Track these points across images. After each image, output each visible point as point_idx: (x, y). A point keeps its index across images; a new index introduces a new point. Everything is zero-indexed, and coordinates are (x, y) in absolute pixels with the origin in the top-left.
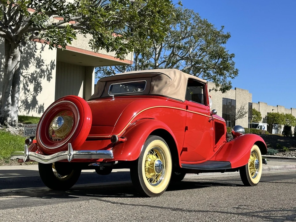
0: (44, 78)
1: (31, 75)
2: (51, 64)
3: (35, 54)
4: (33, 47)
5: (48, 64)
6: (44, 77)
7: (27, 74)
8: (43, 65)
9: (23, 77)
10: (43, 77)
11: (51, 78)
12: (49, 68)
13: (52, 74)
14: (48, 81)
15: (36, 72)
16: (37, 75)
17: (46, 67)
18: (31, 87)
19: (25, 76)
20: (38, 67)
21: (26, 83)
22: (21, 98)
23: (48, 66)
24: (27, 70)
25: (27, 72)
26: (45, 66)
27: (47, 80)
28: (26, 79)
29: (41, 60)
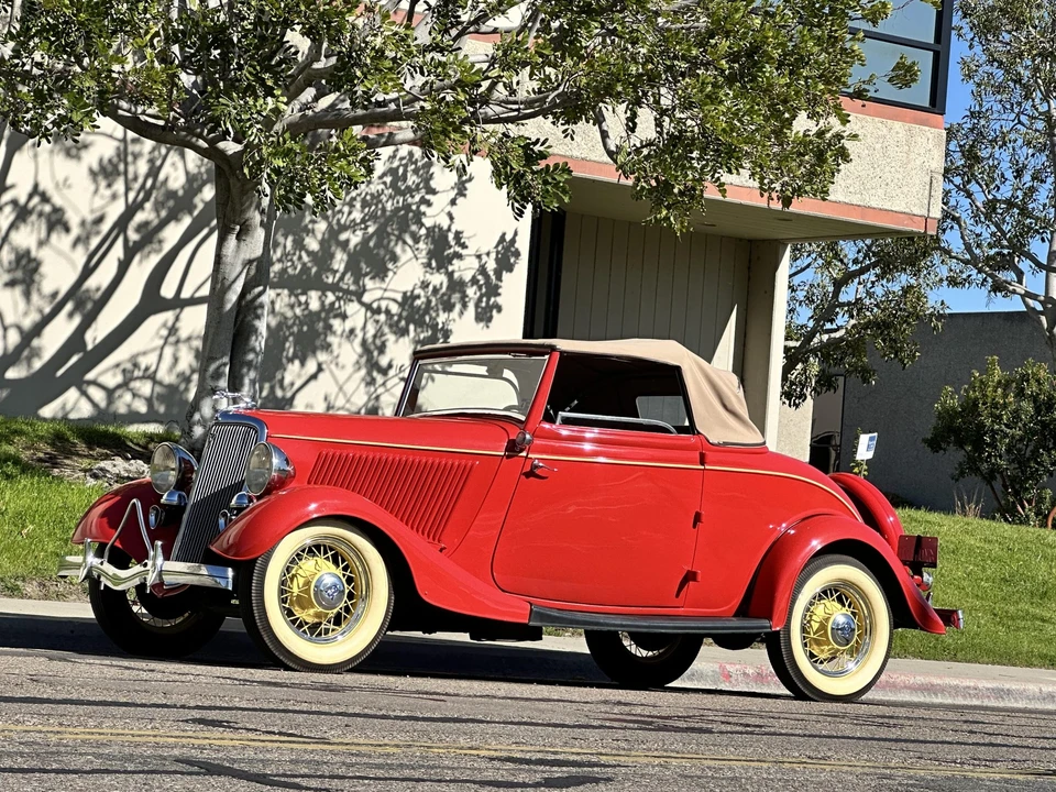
0: (461, 313)
1: (399, 297)
2: (500, 248)
3: (424, 214)
4: (418, 185)
5: (484, 250)
6: (465, 306)
7: (382, 298)
8: (459, 256)
9: (363, 310)
10: (458, 307)
11: (494, 312)
12: (491, 265)
13: (500, 291)
14: (482, 324)
15: (425, 285)
16: (429, 302)
17: (477, 261)
18: (399, 352)
19: (375, 305)
20: (434, 264)
21: (379, 334)
22: (348, 401)
23: (484, 258)
24: (387, 280)
25: (384, 286)
26: (474, 258)
27: (479, 318)
28: (376, 317)
29: (451, 236)
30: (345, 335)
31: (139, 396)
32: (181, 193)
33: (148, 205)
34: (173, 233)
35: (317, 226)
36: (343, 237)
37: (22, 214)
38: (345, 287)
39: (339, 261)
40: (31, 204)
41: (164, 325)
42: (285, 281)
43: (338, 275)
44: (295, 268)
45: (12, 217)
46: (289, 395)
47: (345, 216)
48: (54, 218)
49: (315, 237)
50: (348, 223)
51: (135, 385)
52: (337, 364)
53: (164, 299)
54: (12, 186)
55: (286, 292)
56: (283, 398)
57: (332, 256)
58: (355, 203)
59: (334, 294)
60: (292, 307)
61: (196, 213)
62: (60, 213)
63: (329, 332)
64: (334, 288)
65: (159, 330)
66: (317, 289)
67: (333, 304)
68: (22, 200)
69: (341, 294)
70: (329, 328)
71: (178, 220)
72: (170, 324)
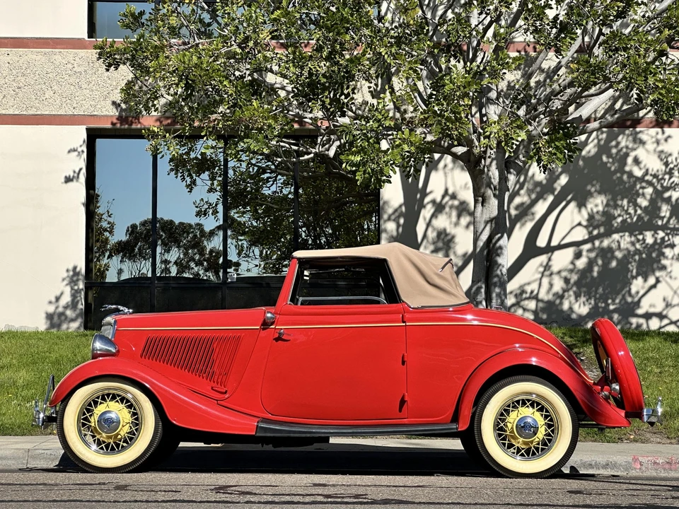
30: (675, 257)
31: (528, 310)
32: (544, 182)
33: (522, 192)
34: (541, 208)
35: (646, 191)
36: (667, 195)
37: (439, 208)
38: (672, 226)
39: (665, 210)
40: (444, 201)
41: (541, 265)
42: (625, 228)
43: (665, 220)
44: (632, 219)
45: (432, 211)
46: (636, 299)
47: (667, 181)
48: (461, 208)
49: (645, 198)
50: (669, 185)
51: (525, 303)
52: (671, 277)
53: (540, 248)
54: (431, 192)
55: (627, 234)
56: (632, 302)
57: (659, 209)
58: (673, 171)
59: (663, 231)
60: (633, 244)
61: (556, 193)
62: (465, 204)
63: (662, 258)
64: (663, 228)
65: (538, 268)
66: (650, 230)
67: (663, 239)
68: (438, 200)
69: (669, 231)
70: (663, 254)
71: (545, 199)
72: (545, 264)
